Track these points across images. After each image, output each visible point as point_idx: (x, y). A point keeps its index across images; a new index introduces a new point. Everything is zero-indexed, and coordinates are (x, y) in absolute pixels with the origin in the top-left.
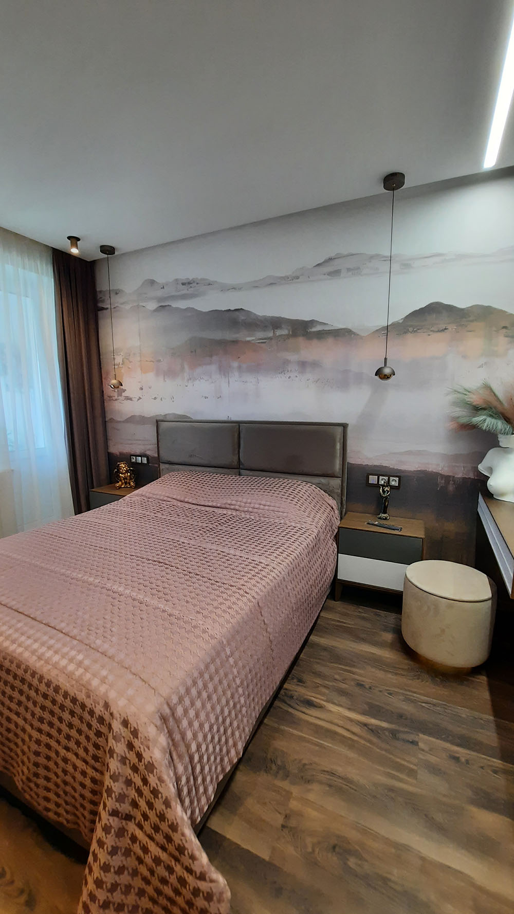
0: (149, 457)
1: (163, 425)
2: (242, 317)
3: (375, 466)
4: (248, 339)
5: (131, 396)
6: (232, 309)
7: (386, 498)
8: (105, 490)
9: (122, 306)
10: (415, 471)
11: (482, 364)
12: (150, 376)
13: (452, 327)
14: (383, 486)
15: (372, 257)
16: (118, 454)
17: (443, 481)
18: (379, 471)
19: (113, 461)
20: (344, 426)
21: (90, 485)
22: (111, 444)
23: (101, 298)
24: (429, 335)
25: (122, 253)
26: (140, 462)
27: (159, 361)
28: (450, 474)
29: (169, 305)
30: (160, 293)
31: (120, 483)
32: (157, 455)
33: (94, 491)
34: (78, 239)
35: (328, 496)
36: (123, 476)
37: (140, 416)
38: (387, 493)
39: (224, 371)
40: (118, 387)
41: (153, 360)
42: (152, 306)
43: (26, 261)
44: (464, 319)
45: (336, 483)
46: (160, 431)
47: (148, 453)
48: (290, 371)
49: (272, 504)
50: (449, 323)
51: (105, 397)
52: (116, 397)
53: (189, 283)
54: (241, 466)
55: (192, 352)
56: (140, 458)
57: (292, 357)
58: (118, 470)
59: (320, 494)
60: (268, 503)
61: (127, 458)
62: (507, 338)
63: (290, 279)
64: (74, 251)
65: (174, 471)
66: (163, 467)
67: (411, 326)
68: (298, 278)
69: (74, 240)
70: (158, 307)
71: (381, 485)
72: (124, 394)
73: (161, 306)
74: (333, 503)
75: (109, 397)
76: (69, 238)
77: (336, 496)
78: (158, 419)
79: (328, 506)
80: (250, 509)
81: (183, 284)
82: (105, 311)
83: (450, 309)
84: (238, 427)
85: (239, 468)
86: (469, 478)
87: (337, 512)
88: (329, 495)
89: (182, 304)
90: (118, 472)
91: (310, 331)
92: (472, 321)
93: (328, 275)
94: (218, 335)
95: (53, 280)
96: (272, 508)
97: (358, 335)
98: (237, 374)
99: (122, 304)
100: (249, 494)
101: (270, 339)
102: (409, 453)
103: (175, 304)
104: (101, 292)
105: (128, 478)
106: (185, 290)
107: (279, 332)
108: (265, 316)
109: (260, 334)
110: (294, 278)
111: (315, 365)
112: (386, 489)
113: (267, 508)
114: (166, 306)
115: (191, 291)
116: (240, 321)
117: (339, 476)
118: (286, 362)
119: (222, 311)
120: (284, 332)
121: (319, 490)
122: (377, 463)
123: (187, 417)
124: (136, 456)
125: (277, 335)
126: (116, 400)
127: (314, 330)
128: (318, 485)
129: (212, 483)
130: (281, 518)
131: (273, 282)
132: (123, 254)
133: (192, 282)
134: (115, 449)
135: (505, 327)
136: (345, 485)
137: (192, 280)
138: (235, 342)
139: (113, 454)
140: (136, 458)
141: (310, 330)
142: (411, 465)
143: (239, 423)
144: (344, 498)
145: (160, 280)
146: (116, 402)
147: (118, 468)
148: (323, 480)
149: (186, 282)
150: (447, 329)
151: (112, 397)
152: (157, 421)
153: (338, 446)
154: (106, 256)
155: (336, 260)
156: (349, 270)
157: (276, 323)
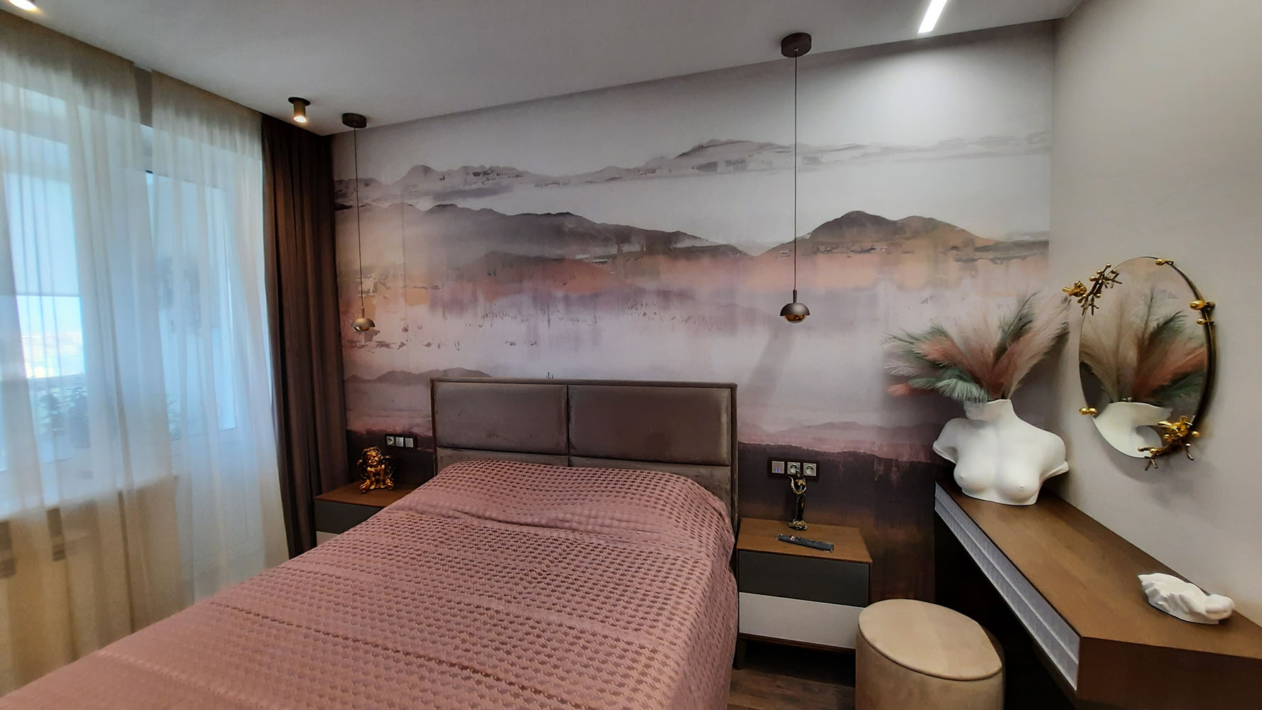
0: (418, 438)
1: (442, 388)
2: (569, 225)
3: (781, 447)
4: (579, 257)
5: (388, 341)
6: (552, 213)
7: (801, 496)
8: (341, 496)
9: (374, 204)
10: (838, 453)
11: (927, 299)
12: (421, 312)
13: (882, 247)
14: (795, 477)
15: (762, 147)
16: (364, 432)
17: (882, 468)
18: (788, 454)
19: (356, 444)
20: (732, 388)
21: (315, 488)
22: (351, 415)
23: (340, 191)
24: (849, 257)
25: (379, 125)
26: (402, 446)
27: (436, 288)
28: (893, 457)
29: (452, 205)
30: (438, 186)
31: (368, 482)
32: (430, 434)
33: (321, 500)
34: (307, 103)
35: (712, 496)
36: (373, 469)
37: (403, 373)
38: (803, 489)
39: (543, 303)
40: (368, 329)
41: (425, 285)
42: (425, 204)
43: (216, 131)
44: (898, 236)
45: (723, 474)
46: (437, 398)
47: (416, 430)
48: (645, 305)
49: (633, 518)
50: (877, 241)
51: (343, 342)
52: (363, 343)
53: (485, 173)
54: (571, 451)
55: (489, 274)
56: (402, 438)
57: (650, 284)
58: (364, 460)
59: (701, 493)
60: (626, 517)
61: (378, 439)
62: (958, 263)
63: (642, 172)
64: (300, 120)
65: (461, 459)
66: (443, 454)
67: (822, 244)
68: (653, 171)
69: (300, 104)
70: (433, 208)
71: (792, 475)
72: (375, 338)
73: (439, 206)
74: (720, 505)
75: (349, 341)
76: (291, 100)
77: (724, 495)
78: (435, 376)
79: (716, 513)
80: (598, 528)
81: (476, 174)
82: (345, 210)
83: (877, 221)
84: (566, 390)
85: (568, 454)
86: (919, 462)
87: (727, 520)
88: (713, 493)
89: (475, 204)
90: (366, 463)
91: (674, 248)
92: (909, 239)
93: (697, 169)
94: (534, 250)
95: (261, 162)
96: (632, 525)
97: (746, 254)
98: (561, 307)
99: (374, 201)
100: (591, 500)
101: (614, 257)
102: (831, 426)
103: (461, 203)
104: (341, 182)
105: (382, 472)
106: (478, 184)
107: (626, 248)
108: (604, 224)
109: (599, 250)
110: (649, 171)
111: (684, 296)
112: (800, 482)
113: (624, 524)
114: (447, 205)
115: (488, 184)
116: (566, 230)
117: (727, 463)
118: (640, 292)
119: (537, 215)
120: (636, 248)
121: (698, 488)
122: (781, 442)
123: (482, 374)
124: (395, 435)
125: (624, 252)
126: (363, 346)
127: (679, 245)
128: (698, 479)
129: (527, 481)
130: (649, 542)
131: (613, 177)
132: (379, 127)
133: (489, 172)
134: (360, 424)
135: (954, 248)
136: (736, 477)
137: (490, 169)
138: (560, 260)
139: (355, 433)
140: (395, 440)
141: (674, 246)
142: (834, 444)
143: (567, 384)
144: (736, 498)
145: (438, 165)
146: (363, 349)
147: (366, 458)
148: (703, 471)
149: (479, 171)
150: (874, 249)
151: (355, 342)
152: (433, 382)
153: (725, 419)
154: (353, 129)
155: (709, 149)
156: (729, 163)
157: (622, 235)
